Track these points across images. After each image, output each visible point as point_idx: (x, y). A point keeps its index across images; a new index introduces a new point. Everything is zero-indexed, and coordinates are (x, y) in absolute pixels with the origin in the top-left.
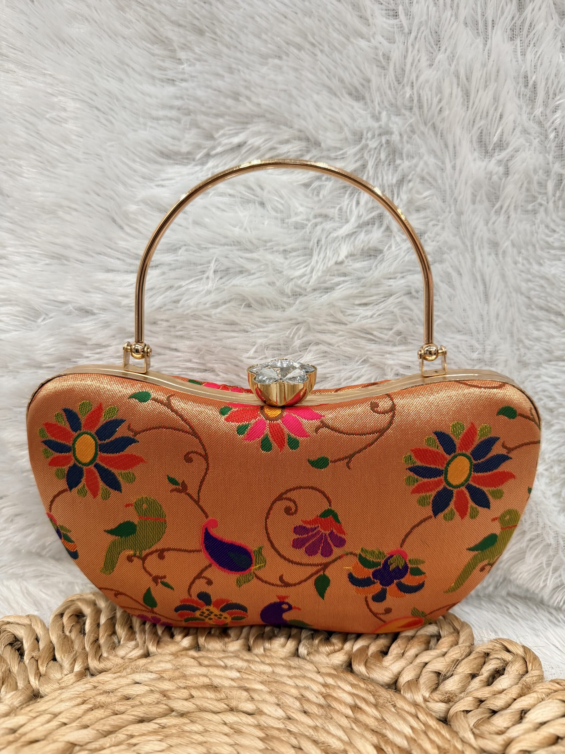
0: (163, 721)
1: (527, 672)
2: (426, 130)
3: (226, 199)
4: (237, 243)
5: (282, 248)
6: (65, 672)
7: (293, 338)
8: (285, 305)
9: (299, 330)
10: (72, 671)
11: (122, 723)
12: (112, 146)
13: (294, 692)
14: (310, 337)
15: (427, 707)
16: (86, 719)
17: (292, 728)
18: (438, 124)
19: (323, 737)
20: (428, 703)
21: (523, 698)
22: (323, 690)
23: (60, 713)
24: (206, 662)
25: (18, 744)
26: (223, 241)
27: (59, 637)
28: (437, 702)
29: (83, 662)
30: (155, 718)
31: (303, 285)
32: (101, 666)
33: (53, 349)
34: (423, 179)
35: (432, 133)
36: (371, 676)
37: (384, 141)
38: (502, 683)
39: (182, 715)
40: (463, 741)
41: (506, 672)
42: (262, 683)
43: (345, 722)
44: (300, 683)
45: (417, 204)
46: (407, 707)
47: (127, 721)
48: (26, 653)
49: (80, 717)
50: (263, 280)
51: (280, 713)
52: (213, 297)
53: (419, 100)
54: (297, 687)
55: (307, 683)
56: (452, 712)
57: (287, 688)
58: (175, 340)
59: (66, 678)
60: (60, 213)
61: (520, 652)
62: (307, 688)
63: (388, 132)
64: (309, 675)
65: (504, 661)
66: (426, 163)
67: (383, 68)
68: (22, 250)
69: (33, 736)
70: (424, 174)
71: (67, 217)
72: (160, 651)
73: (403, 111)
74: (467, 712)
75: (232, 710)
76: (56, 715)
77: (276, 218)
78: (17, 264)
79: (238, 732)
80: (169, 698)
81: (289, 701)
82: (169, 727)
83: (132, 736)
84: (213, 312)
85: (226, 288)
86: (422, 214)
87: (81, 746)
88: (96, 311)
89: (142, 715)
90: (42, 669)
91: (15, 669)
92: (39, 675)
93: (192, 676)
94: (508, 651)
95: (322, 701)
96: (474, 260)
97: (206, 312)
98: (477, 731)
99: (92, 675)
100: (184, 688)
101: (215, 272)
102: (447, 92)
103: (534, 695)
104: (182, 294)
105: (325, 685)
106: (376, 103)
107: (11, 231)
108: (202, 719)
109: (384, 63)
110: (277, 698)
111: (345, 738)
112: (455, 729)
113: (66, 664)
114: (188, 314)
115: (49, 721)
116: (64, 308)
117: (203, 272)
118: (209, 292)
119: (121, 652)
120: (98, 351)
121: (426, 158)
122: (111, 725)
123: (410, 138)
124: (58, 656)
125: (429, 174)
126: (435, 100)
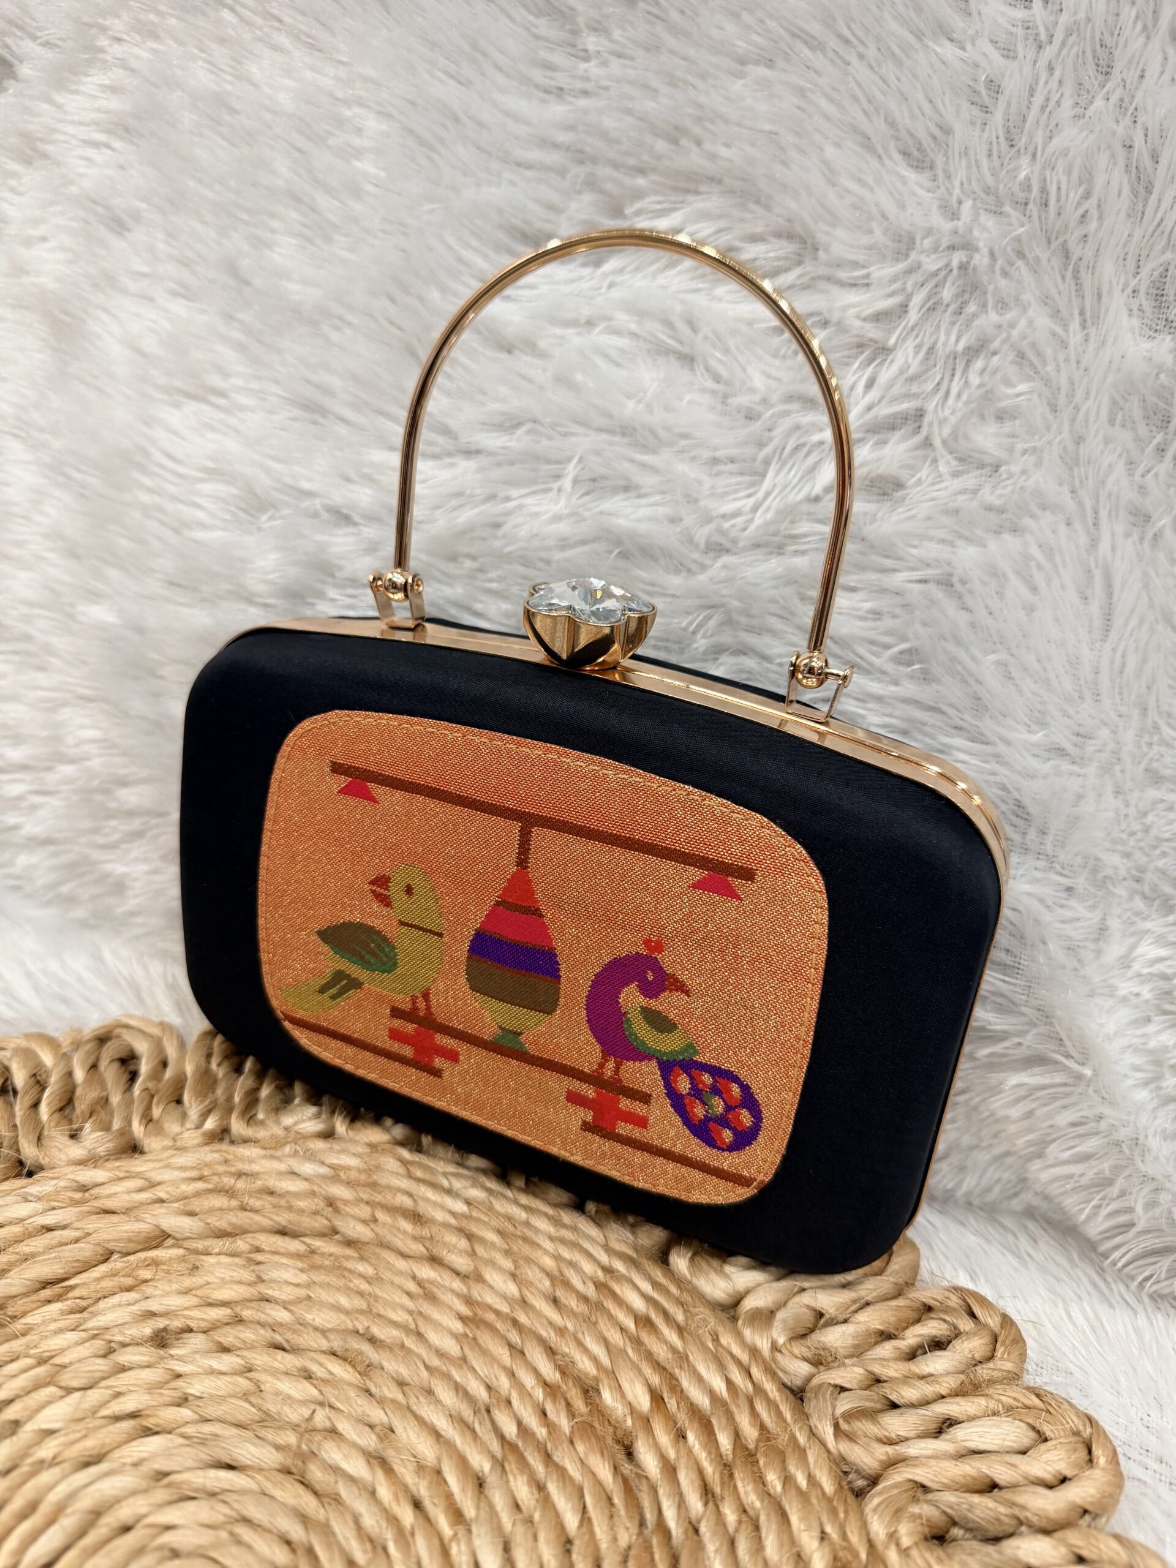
0: (317, 1243)
1: (991, 1358)
2: (1044, 256)
3: (623, 342)
4: (626, 431)
5: (707, 454)
6: (189, 1125)
7: (694, 632)
8: (694, 567)
9: (708, 618)
10: (199, 1126)
11: (251, 1225)
12: (432, 211)
13: (549, 1263)
14: (726, 638)
15: (774, 1360)
16: (196, 1205)
17: (523, 1318)
18: (1072, 245)
19: (567, 1348)
20: (778, 1355)
21: (958, 1399)
22: (600, 1274)
23: (159, 1184)
24: (419, 1173)
25: (85, 1208)
26: (603, 422)
27: (197, 1068)
28: (796, 1357)
29: (221, 1118)
30: (305, 1235)
31: (733, 533)
32: (249, 1132)
33: (277, 575)
34: (1021, 355)
35: (1056, 262)
36: (695, 1281)
37: (955, 263)
38: (937, 1363)
39: (350, 1243)
40: (812, 1434)
41: (950, 1346)
42: (500, 1233)
43: (615, 1337)
44: (566, 1254)
45: (1003, 404)
46: (736, 1350)
47: (258, 1224)
48: (140, 1081)
49: (186, 1198)
50: (661, 510)
51: (512, 1289)
52: (563, 528)
53: (1044, 190)
54: (557, 1258)
55: (577, 1257)
56: (815, 1381)
57: (536, 1255)
58: (483, 598)
59: (186, 1135)
60: (325, 328)
61: (993, 1322)
62: (572, 1264)
63: (969, 246)
64: (587, 1245)
65: (955, 1328)
66: (1031, 322)
67: (986, 109)
68: (254, 385)
69: (110, 1204)
70: (1025, 346)
71: (335, 337)
72: (350, 1132)
73: (1007, 209)
74: (843, 1389)
75: (434, 1260)
76: (153, 1185)
77: (713, 393)
78: (242, 408)
79: (431, 1298)
80: (337, 1210)
81: (532, 1274)
82: (323, 1255)
83: (258, 1250)
84: (558, 556)
85: (587, 514)
86: (1007, 427)
87: (177, 1240)
88: (357, 518)
89: (284, 1223)
90: (156, 1112)
91: (116, 1099)
92: (148, 1119)
93: (389, 1187)
94: (972, 1315)
95: (590, 1291)
96: (1094, 543)
97: (543, 554)
98: (844, 1426)
99: (232, 1142)
100: (367, 1203)
101: (576, 482)
102: (1100, 180)
103: (982, 1401)
104: (508, 514)
105: (608, 1270)
106: (957, 183)
107: (240, 348)
108: (378, 1257)
109: (987, 100)
110: (515, 1262)
111: (605, 1360)
112: (806, 1410)
113: (194, 1112)
114: (510, 553)
115: (140, 1190)
116: (305, 504)
117: (558, 477)
118: (557, 518)
119: (288, 1120)
120: (351, 591)
121: (1031, 313)
122: (230, 1224)
123: (1011, 263)
124: (186, 1097)
125: (1033, 345)
126: (1075, 196)
